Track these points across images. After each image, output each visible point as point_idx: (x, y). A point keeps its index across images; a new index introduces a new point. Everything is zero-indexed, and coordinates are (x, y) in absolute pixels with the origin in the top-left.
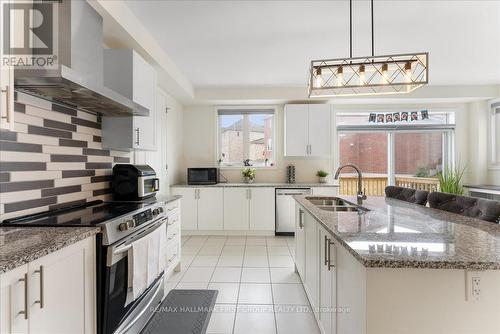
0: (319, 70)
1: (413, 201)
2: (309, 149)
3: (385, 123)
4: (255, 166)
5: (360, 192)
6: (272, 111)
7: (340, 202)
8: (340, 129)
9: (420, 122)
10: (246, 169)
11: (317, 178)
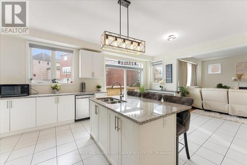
0: (107, 36)
1: (137, 96)
2: (93, 74)
3: (123, 65)
4: (59, 83)
5: (121, 94)
6: (72, 52)
7: (112, 99)
8: (107, 66)
9: (134, 66)
10: (54, 85)
11: (97, 89)
